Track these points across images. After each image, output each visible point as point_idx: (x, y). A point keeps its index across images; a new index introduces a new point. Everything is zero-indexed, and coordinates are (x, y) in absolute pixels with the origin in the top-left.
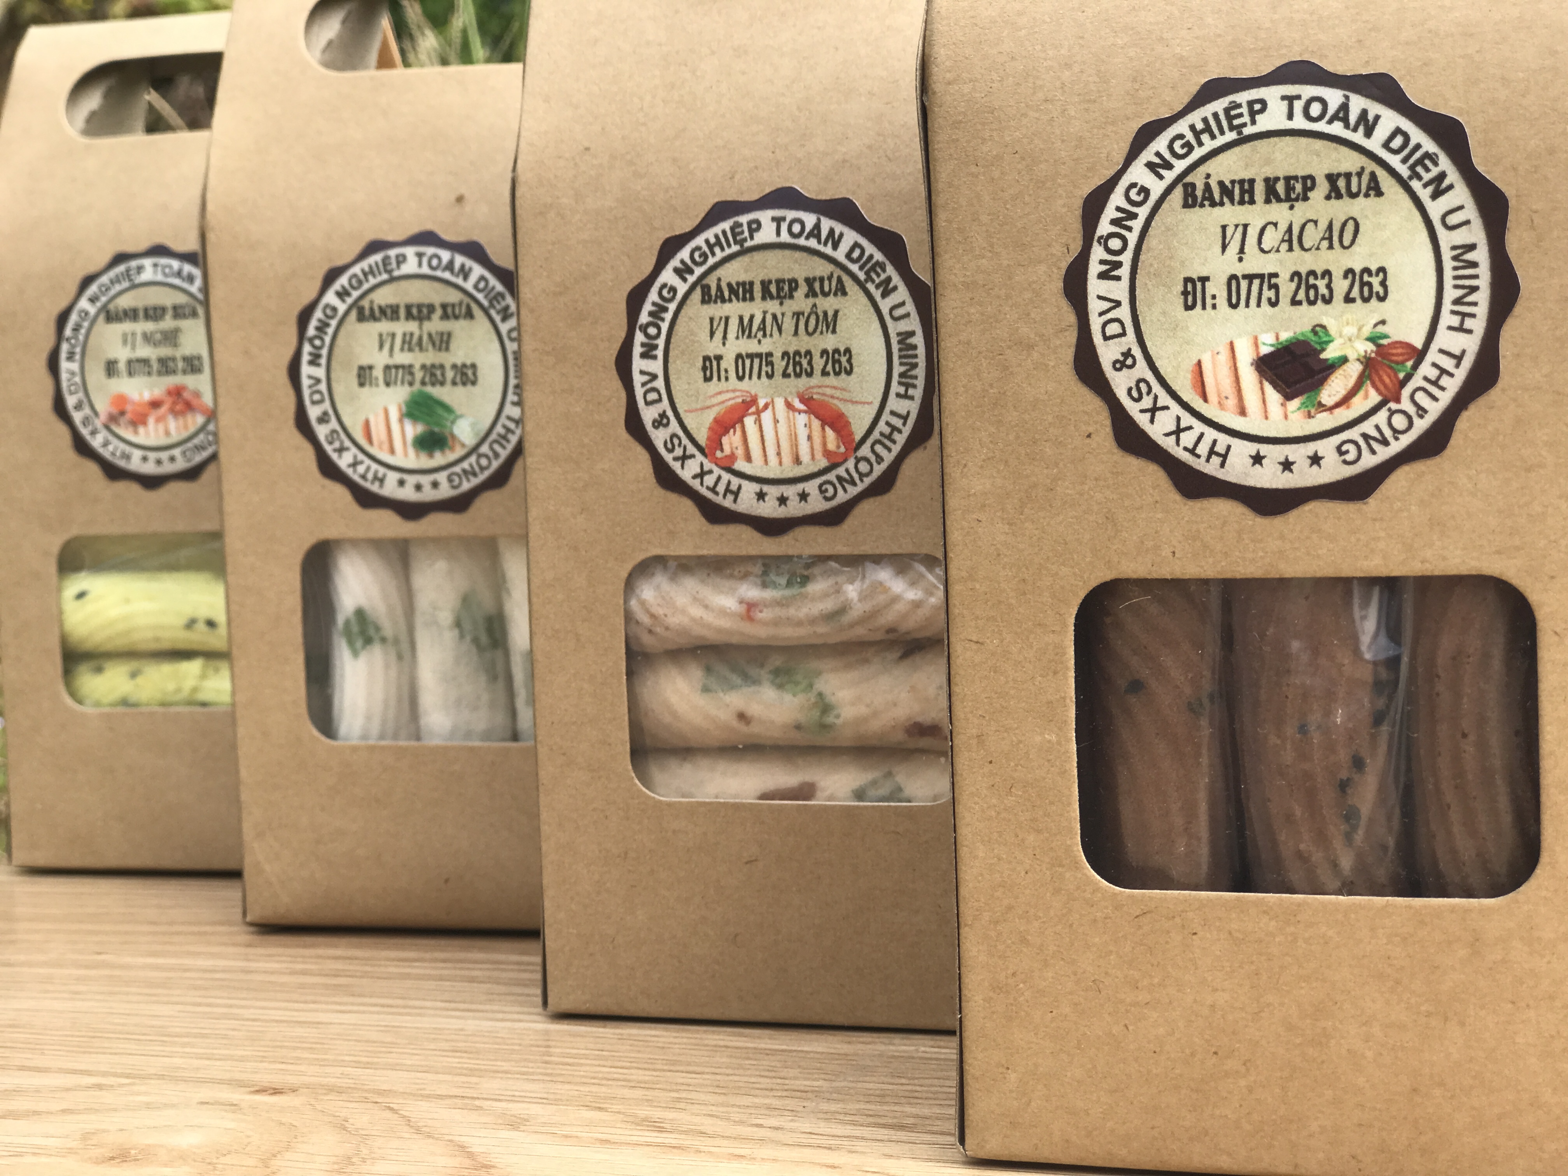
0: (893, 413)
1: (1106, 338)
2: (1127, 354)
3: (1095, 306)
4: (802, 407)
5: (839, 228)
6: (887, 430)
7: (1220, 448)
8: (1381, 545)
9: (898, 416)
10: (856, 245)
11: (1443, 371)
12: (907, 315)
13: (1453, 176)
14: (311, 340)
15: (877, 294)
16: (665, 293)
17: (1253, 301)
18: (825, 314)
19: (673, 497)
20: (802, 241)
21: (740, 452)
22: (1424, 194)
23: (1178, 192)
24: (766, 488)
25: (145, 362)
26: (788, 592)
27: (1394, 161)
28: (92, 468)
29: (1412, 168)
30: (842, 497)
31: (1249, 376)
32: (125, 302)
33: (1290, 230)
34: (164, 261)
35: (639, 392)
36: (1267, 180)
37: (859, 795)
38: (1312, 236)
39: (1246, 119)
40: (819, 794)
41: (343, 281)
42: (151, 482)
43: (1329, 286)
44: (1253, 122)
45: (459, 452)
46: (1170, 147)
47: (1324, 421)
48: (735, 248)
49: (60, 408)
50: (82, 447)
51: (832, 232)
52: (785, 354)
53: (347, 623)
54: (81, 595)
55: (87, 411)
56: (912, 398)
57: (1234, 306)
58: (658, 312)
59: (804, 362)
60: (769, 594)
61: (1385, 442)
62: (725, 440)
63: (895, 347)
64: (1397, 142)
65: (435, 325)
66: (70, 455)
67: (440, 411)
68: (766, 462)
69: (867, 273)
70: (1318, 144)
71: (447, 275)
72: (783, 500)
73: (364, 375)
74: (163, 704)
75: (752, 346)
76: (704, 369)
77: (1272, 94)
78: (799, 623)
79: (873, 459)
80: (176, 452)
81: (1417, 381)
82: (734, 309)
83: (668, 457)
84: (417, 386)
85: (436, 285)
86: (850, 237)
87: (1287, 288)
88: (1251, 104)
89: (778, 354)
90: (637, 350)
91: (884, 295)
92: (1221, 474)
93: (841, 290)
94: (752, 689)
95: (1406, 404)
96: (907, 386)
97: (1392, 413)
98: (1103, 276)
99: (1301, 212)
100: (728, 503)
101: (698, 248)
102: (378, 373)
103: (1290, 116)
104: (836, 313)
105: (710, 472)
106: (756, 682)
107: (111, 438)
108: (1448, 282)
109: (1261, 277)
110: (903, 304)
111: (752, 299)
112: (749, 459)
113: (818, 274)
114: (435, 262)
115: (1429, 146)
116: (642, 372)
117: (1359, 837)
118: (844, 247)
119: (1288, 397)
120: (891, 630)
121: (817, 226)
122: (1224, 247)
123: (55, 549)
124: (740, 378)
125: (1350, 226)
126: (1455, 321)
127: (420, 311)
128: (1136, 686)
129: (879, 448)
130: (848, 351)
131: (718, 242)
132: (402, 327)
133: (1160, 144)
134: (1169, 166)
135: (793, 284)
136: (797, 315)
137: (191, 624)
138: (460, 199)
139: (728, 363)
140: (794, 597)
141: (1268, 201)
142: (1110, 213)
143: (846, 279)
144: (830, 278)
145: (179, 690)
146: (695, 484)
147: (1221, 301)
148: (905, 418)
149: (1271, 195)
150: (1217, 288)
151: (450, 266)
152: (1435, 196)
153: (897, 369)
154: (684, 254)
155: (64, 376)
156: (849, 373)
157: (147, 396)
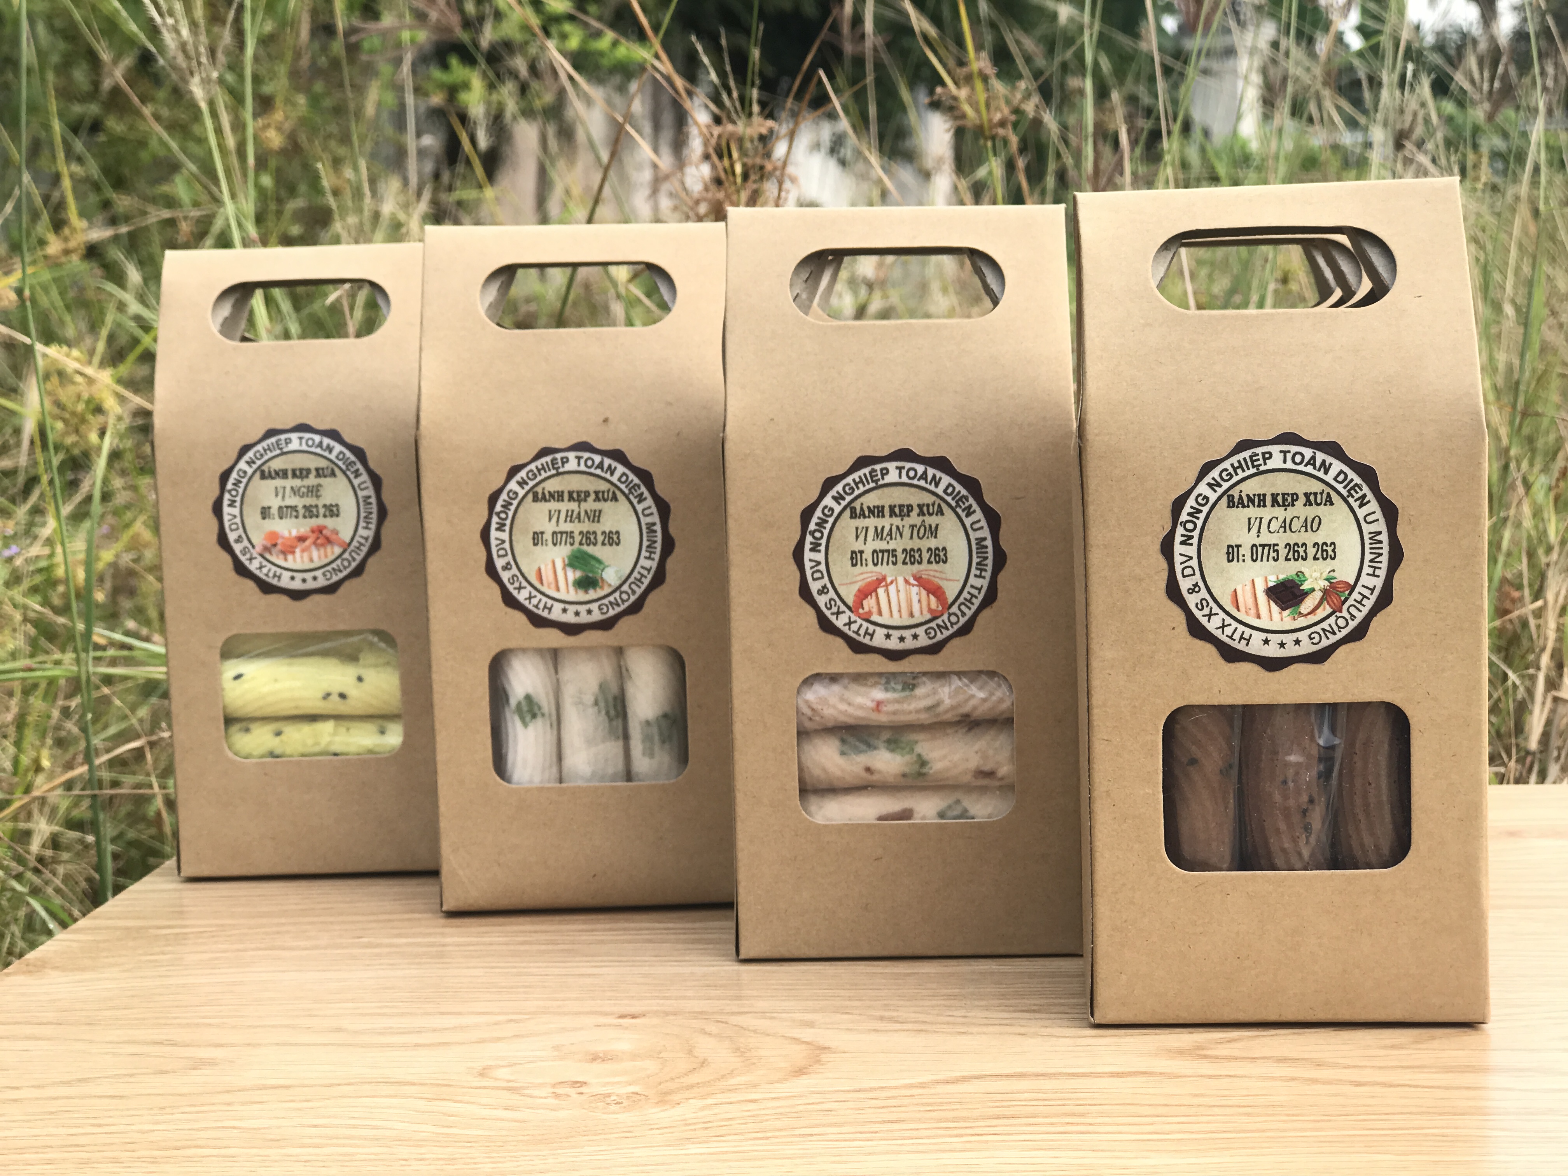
0: (972, 586)
1: (1184, 576)
2: (1196, 585)
3: (1178, 559)
4: (915, 582)
5: (939, 474)
6: (968, 597)
7: (1246, 636)
8: (1331, 686)
9: (976, 588)
10: (950, 485)
11: (1364, 597)
12: (982, 528)
13: (1370, 496)
14: (498, 514)
15: (963, 515)
16: (826, 511)
17: (1265, 558)
18: (930, 526)
19: (830, 637)
20: (915, 482)
21: (875, 610)
22: (1355, 505)
23: (1225, 498)
24: (891, 632)
25: (294, 508)
26: (903, 694)
27: (1340, 487)
28: (250, 584)
29: (1349, 491)
30: (939, 637)
31: (1262, 598)
32: (277, 464)
33: (1285, 521)
34: (307, 435)
35: (809, 573)
36: (1273, 495)
37: (941, 815)
38: (1296, 524)
39: (1261, 462)
40: (915, 815)
41: (523, 474)
42: (297, 595)
43: (1305, 551)
44: (1265, 464)
45: (607, 590)
46: (1220, 475)
47: (1302, 622)
48: (872, 485)
49: (223, 541)
50: (241, 570)
51: (934, 476)
52: (905, 550)
53: (519, 704)
54: (238, 677)
55: (246, 543)
56: (984, 578)
57: (1255, 561)
58: (821, 523)
59: (917, 556)
60: (889, 695)
61: (1334, 633)
62: (865, 602)
63: (974, 547)
64: (1341, 478)
65: (590, 505)
66: (232, 575)
67: (593, 562)
68: (891, 616)
69: (957, 502)
70: (1300, 477)
71: (598, 472)
72: (902, 639)
73: (537, 538)
74: (303, 755)
75: (883, 545)
76: (852, 558)
77: (1275, 449)
78: (910, 712)
79: (959, 614)
80: (318, 573)
81: (1350, 602)
82: (872, 522)
83: (828, 613)
84: (576, 545)
85: (591, 478)
86: (946, 480)
87: (1283, 552)
88: (1264, 454)
89: (900, 550)
90: (808, 546)
91: (968, 515)
92: (1247, 650)
93: (940, 512)
94: (875, 752)
95: (1345, 613)
96: (981, 570)
97: (1338, 618)
98: (1182, 543)
99: (1291, 512)
100: (866, 640)
101: (848, 484)
102: (548, 536)
103: (1285, 462)
104: (937, 526)
105: (855, 622)
106: (875, 748)
107: (265, 563)
108: (1367, 550)
109: (1269, 545)
110: (979, 521)
111: (883, 516)
112: (880, 613)
113: (926, 502)
114: (589, 463)
115: (1358, 480)
116: (811, 560)
117: (1313, 840)
118: (942, 486)
119: (1283, 609)
120: (967, 716)
121: (925, 473)
122: (1249, 529)
123: (220, 644)
124: (875, 565)
125: (1317, 520)
126: (1371, 571)
127: (579, 496)
128: (1193, 762)
129: (963, 607)
130: (944, 549)
131: (861, 481)
132: (565, 506)
133: (1215, 473)
134: (1220, 486)
135: (910, 508)
136: (912, 527)
137: (327, 695)
138: (606, 421)
139: (868, 555)
140: (906, 697)
141: (1273, 506)
142: (1187, 509)
143: (943, 505)
144: (933, 505)
145: (317, 744)
146: (845, 629)
147: (1248, 557)
148: (980, 590)
149: (1275, 502)
150: (1245, 551)
151: (600, 466)
152: (1361, 506)
153: (975, 560)
154: (839, 487)
155: (226, 518)
156: (945, 562)
157: (294, 533)
